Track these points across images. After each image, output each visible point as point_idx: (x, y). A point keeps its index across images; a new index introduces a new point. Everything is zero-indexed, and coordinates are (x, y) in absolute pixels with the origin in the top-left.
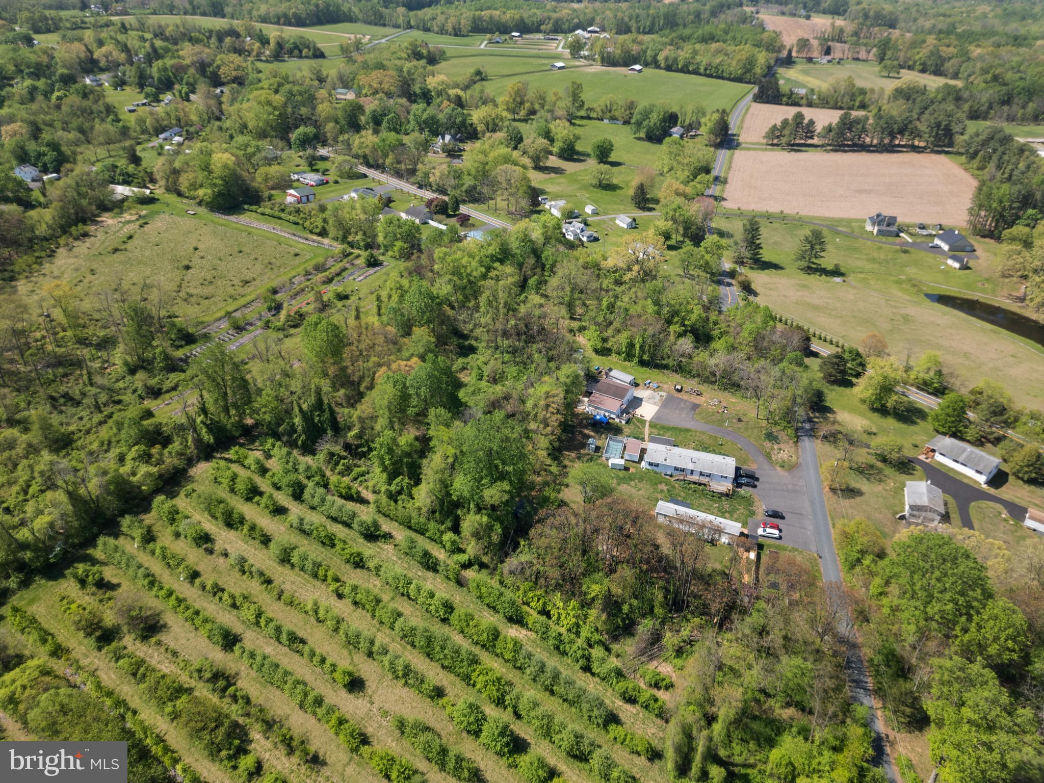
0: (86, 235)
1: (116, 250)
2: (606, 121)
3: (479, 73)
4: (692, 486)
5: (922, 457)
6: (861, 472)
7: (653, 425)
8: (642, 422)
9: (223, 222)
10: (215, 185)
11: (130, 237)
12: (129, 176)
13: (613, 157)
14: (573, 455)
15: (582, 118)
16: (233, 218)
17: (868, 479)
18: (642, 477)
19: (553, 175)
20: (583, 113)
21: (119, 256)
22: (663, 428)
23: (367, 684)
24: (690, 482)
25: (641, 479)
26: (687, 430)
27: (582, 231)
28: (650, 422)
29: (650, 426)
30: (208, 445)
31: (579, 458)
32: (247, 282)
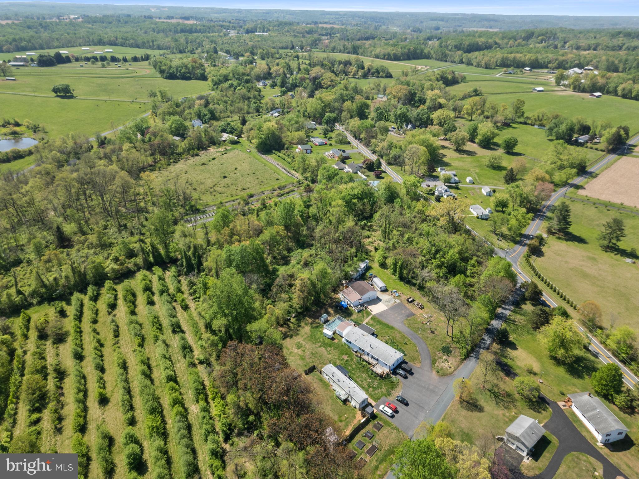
0: (197, 155)
1: (203, 164)
2: (536, 127)
3: (475, 91)
4: (364, 363)
5: (561, 404)
6: (495, 396)
7: (373, 318)
8: (368, 314)
9: (258, 157)
10: (261, 138)
11: (214, 159)
12: (233, 129)
13: (516, 150)
14: (310, 321)
15: (521, 123)
16: (264, 156)
17: (497, 403)
18: (337, 347)
19: (465, 156)
20: (522, 120)
21: (203, 167)
22: (379, 321)
23: (110, 404)
24: (364, 360)
25: (336, 348)
26: (392, 328)
27: (446, 191)
28: (374, 316)
29: (371, 318)
30: (151, 263)
31: (311, 324)
32: (244, 189)
